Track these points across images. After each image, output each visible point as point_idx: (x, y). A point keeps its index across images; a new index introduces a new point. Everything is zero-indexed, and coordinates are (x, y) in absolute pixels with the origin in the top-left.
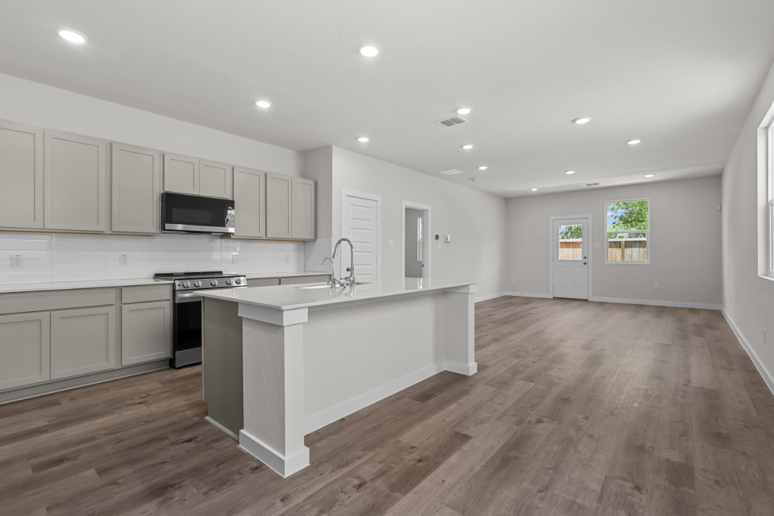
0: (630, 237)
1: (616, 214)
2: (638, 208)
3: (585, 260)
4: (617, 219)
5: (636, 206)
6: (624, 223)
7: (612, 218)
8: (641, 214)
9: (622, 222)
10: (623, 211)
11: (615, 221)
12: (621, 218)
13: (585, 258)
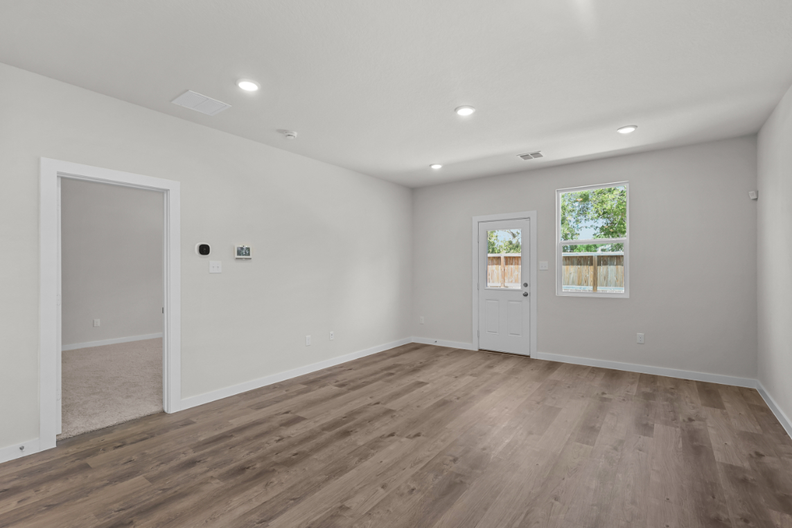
0: (613, 250)
1: (596, 225)
2: (620, 217)
3: (526, 290)
4: (598, 230)
5: (618, 215)
6: (605, 235)
7: (592, 229)
8: (623, 225)
9: (603, 233)
10: (605, 221)
11: (596, 232)
12: (602, 229)
13: (526, 285)
